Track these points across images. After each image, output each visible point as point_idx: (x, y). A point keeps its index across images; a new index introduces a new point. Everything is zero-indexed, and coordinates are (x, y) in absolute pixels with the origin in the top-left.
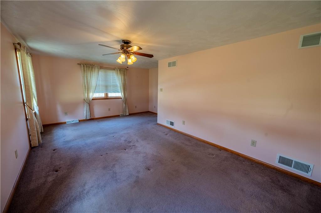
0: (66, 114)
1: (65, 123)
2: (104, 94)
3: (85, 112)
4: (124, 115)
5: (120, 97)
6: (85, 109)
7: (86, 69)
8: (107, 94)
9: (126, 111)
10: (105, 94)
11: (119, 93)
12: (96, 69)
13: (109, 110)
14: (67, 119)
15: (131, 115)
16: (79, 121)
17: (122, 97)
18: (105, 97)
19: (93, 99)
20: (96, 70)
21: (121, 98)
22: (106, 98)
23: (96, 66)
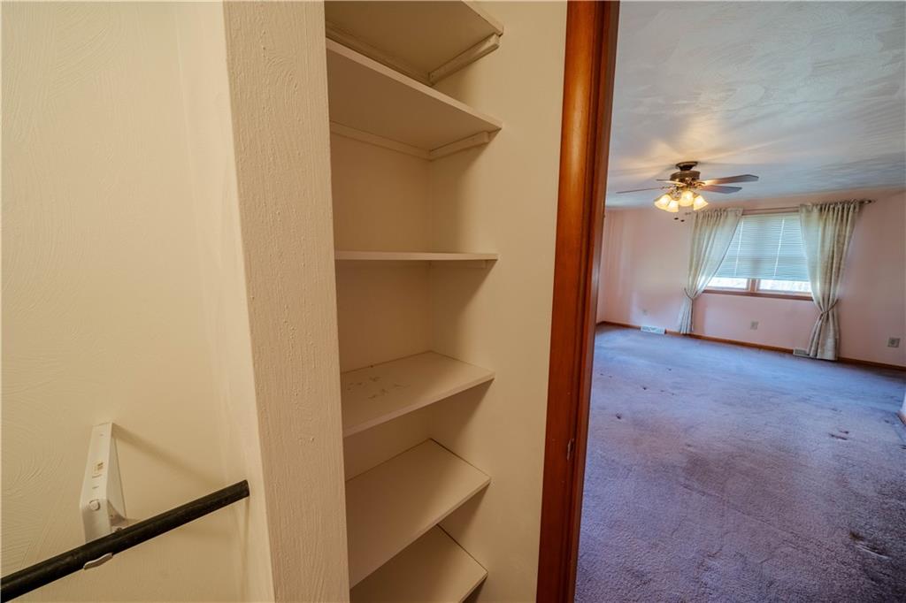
0: (645, 311)
1: (639, 328)
2: (745, 281)
3: (680, 316)
4: (811, 355)
5: (807, 295)
6: (682, 310)
7: (702, 223)
8: (754, 283)
9: (823, 345)
10: (748, 282)
11: (804, 283)
12: (729, 217)
13: (754, 325)
14: (645, 323)
15: (840, 361)
16: (666, 332)
17: (812, 295)
18: (747, 289)
19: (705, 291)
20: (731, 219)
21: (810, 299)
22: (753, 293)
23: (731, 211)
